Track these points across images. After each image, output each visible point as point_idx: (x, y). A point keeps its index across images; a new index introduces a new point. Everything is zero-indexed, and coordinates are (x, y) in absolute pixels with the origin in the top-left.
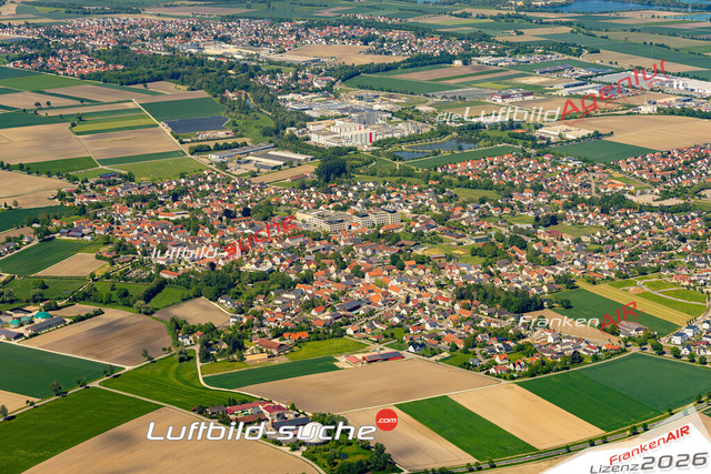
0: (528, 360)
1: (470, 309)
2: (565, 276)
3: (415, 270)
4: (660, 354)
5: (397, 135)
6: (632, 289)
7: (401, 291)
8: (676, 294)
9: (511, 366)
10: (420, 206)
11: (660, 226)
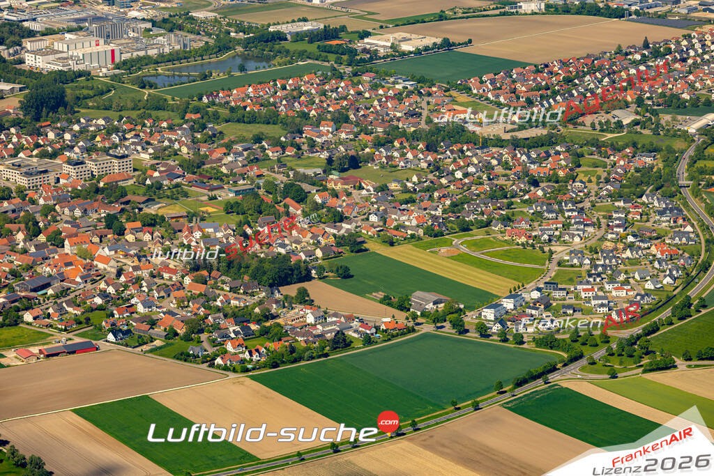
0: (272, 346)
1: (205, 283)
2: (351, 235)
3: (140, 235)
4: (460, 333)
5: (153, 52)
6: (443, 250)
7: (113, 263)
8: (506, 255)
9: (247, 355)
10: (165, 149)
11: (506, 166)
